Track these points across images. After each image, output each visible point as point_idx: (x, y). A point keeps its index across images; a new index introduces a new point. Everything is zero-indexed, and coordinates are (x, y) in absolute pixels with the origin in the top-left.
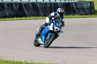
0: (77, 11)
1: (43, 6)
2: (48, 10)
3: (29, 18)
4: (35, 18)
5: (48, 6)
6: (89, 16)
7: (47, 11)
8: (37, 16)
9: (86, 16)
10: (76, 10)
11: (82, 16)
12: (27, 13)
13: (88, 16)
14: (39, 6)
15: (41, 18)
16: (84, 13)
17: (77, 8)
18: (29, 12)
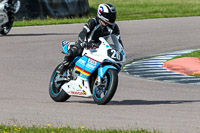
0: (51, 10)
6: (77, 19)
9: (70, 20)
10: (49, 7)
11: (60, 21)
13: (73, 20)
16: (67, 13)
17: (51, 5)
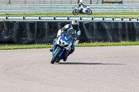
1: (113, 27)
2: (119, 33)
3: (92, 44)
4: (101, 44)
5: (120, 26)
7: (118, 35)
8: (104, 42)
12: (89, 37)
14: (107, 27)
15: (110, 43)
18: (92, 35)
